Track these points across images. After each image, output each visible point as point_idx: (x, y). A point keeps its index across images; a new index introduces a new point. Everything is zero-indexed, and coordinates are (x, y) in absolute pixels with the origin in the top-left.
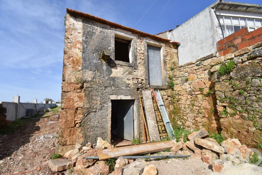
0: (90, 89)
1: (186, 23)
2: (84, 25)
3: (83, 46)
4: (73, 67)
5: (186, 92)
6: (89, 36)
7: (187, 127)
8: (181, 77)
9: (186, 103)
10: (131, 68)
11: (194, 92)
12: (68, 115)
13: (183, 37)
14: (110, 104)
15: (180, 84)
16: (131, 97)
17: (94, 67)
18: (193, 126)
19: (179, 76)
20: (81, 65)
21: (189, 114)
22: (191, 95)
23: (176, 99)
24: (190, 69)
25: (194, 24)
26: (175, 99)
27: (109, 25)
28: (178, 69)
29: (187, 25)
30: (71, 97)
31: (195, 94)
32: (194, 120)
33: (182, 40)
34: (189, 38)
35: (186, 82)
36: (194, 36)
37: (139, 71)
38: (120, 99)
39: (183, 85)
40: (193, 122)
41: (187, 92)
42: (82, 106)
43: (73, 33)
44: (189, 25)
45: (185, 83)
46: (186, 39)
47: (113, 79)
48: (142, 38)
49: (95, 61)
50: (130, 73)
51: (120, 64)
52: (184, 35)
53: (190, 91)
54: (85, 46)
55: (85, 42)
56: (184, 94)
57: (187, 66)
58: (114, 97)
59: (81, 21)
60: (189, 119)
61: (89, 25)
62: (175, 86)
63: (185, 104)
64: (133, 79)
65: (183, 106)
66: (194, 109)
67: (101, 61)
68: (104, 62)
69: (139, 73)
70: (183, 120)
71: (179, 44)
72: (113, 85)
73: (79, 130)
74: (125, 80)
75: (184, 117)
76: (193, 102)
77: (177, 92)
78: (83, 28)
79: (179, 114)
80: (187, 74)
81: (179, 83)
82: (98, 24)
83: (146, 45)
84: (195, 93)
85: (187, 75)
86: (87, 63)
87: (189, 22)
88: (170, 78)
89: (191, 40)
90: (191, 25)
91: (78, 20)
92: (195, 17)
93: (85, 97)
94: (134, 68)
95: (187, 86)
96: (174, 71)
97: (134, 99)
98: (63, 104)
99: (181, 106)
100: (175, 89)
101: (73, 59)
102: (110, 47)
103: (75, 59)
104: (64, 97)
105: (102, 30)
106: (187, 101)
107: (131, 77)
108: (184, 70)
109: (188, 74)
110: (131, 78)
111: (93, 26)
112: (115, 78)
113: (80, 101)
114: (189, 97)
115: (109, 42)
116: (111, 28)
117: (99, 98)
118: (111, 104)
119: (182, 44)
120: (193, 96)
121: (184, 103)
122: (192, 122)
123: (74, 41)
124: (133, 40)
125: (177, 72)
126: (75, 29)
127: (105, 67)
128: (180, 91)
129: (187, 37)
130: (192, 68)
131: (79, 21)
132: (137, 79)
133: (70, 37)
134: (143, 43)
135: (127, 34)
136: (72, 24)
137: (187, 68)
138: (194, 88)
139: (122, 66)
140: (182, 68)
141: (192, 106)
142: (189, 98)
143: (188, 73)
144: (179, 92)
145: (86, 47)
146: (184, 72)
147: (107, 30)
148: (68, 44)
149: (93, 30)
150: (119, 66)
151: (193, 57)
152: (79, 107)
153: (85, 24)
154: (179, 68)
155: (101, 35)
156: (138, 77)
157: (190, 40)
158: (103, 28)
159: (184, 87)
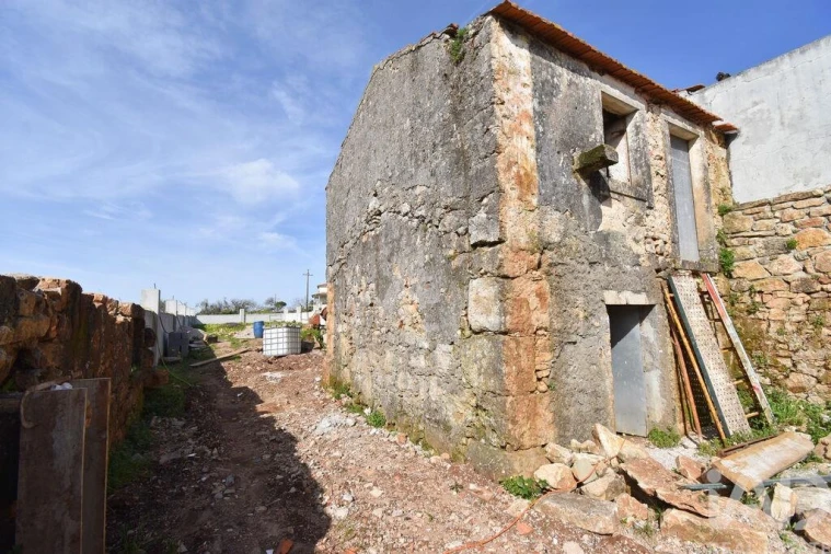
0: (559, 269)
1: (763, 67)
2: (533, 59)
3: (536, 128)
4: (520, 199)
5: (786, 285)
6: (546, 95)
7: (792, 390)
8: (763, 237)
9: (784, 317)
10: (642, 203)
11: (821, 283)
12: (521, 351)
13: (750, 111)
14: (606, 319)
15: (757, 260)
16: (648, 296)
17: (563, 197)
18: (818, 386)
19: (757, 233)
20: (536, 192)
21: (801, 353)
22: (809, 294)
23: (742, 306)
24: (803, 212)
25: (795, 73)
26: (736, 305)
27: (586, 62)
28: (749, 211)
29: (768, 74)
30: (522, 296)
31: (822, 290)
32: (824, 370)
33: (749, 121)
34: (776, 117)
35: (788, 252)
36: (798, 110)
37: (657, 214)
38: (624, 303)
39: (775, 262)
40: (821, 375)
41: (788, 283)
42: (547, 325)
43: (511, 84)
44: (776, 74)
45: (783, 257)
46: (765, 117)
47: (605, 238)
48: (655, 108)
49: (564, 180)
50: (639, 221)
51: (619, 191)
52: (756, 104)
53: (804, 281)
54: (541, 129)
55: (540, 116)
56: (778, 288)
57: (790, 204)
58: (612, 298)
59: (527, 45)
60: (803, 366)
61: (544, 61)
62: (735, 264)
63: (783, 322)
64: (646, 238)
65: (774, 327)
66: (823, 337)
67: (578, 181)
68: (583, 183)
69: (659, 221)
70: (776, 371)
71: (731, 132)
72: (607, 258)
73: (546, 400)
74: (629, 242)
75: (779, 360)
76: (818, 313)
77: (746, 284)
78: (533, 68)
79: (759, 353)
80: (790, 228)
81: (754, 255)
82: (563, 57)
83: (667, 132)
84: (825, 287)
85: (789, 232)
86: (549, 183)
87: (774, 64)
88: (721, 239)
89: (786, 121)
90: (783, 77)
91: (520, 42)
92: (802, 52)
93: (552, 293)
94: (647, 204)
95: (790, 265)
96: (733, 217)
97: (653, 302)
98: (508, 317)
99: (764, 326)
100: (737, 272)
101: (518, 172)
102: (593, 136)
103: (522, 172)
104: (508, 296)
105: (574, 79)
106: (792, 312)
107: (641, 232)
108: (777, 214)
109: (794, 228)
110: (641, 236)
111: (552, 64)
112: (609, 234)
113: (542, 308)
114: (800, 298)
115: (591, 120)
116: (593, 74)
117: (580, 300)
118: (608, 318)
119: (745, 131)
120: (815, 295)
121: (778, 318)
122: (815, 374)
123: (515, 110)
124: (637, 114)
125: (743, 220)
126: (514, 73)
127: (586, 200)
128: (761, 281)
129: (768, 110)
130: (813, 209)
131: (522, 47)
132: (654, 239)
133: (506, 97)
134: (658, 125)
135: (625, 93)
136: (507, 54)
137: (791, 209)
138: (818, 271)
139: (621, 198)
140: (767, 208)
141: (811, 327)
142: (800, 302)
143: (795, 224)
144: (755, 283)
145: (543, 133)
146: (778, 220)
147: (582, 78)
148: (505, 121)
149: (553, 77)
150: (616, 196)
151: (795, 176)
152: (541, 328)
153: (536, 57)
154: (756, 210)
155: (571, 95)
156: (657, 235)
157: (782, 123)
158: (573, 71)
159: (775, 267)
